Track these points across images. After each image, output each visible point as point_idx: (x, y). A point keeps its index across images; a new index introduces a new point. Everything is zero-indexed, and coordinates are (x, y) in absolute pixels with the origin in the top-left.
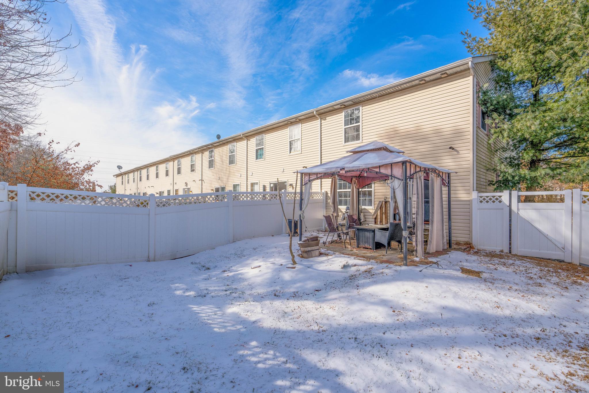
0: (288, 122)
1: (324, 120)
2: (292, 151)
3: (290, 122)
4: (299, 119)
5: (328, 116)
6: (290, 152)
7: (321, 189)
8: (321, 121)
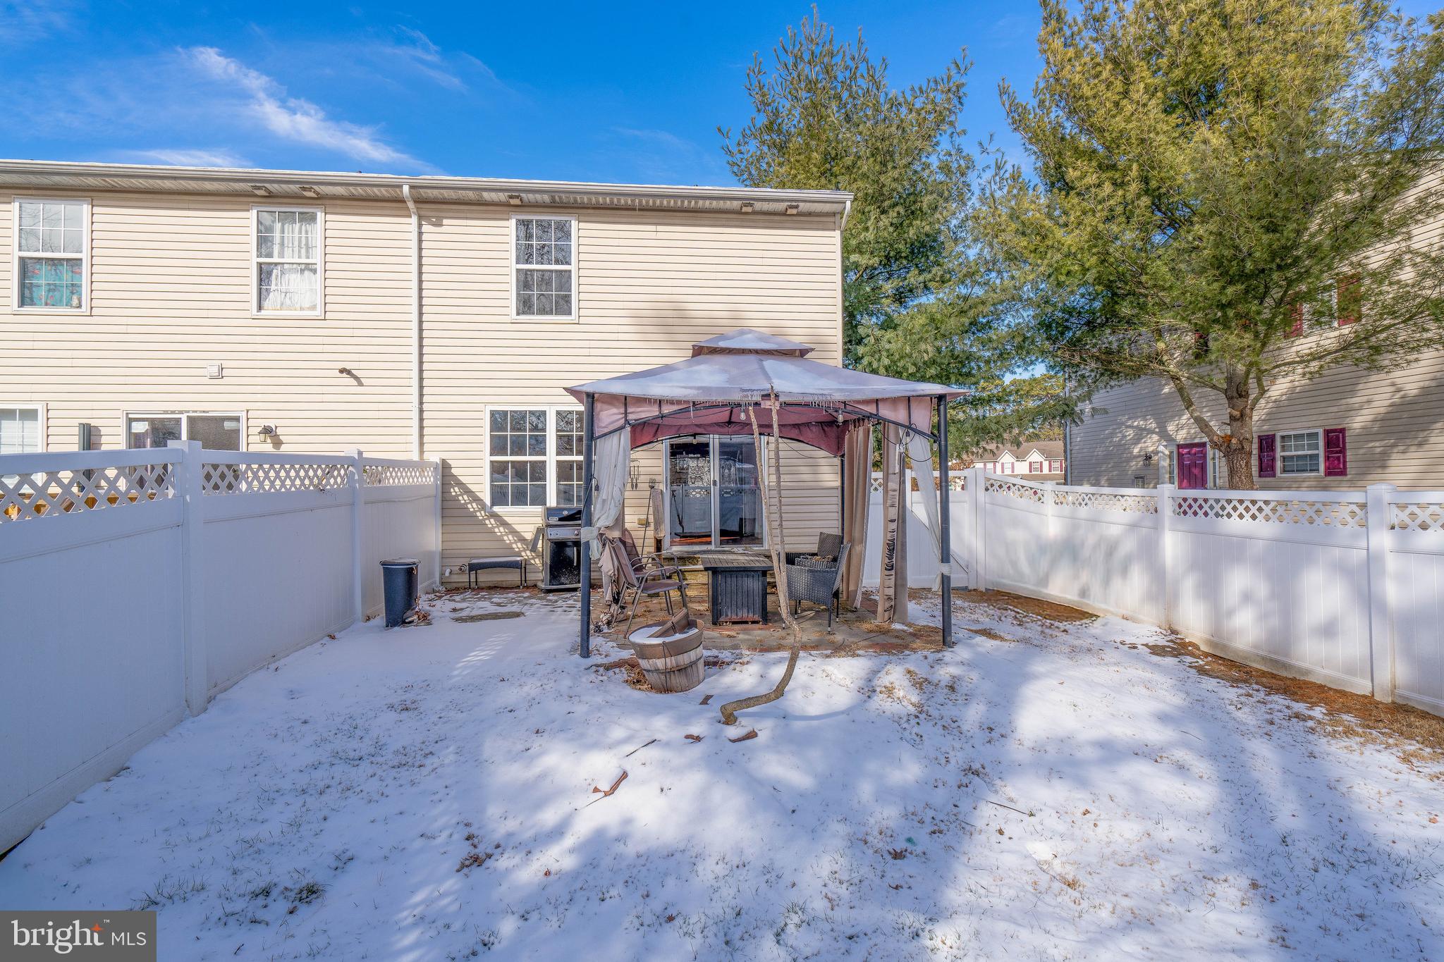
0: (259, 188)
1: (434, 225)
2: (266, 304)
3: (266, 189)
4: (318, 194)
5: (447, 215)
6: (260, 308)
7: (422, 452)
8: (420, 226)
